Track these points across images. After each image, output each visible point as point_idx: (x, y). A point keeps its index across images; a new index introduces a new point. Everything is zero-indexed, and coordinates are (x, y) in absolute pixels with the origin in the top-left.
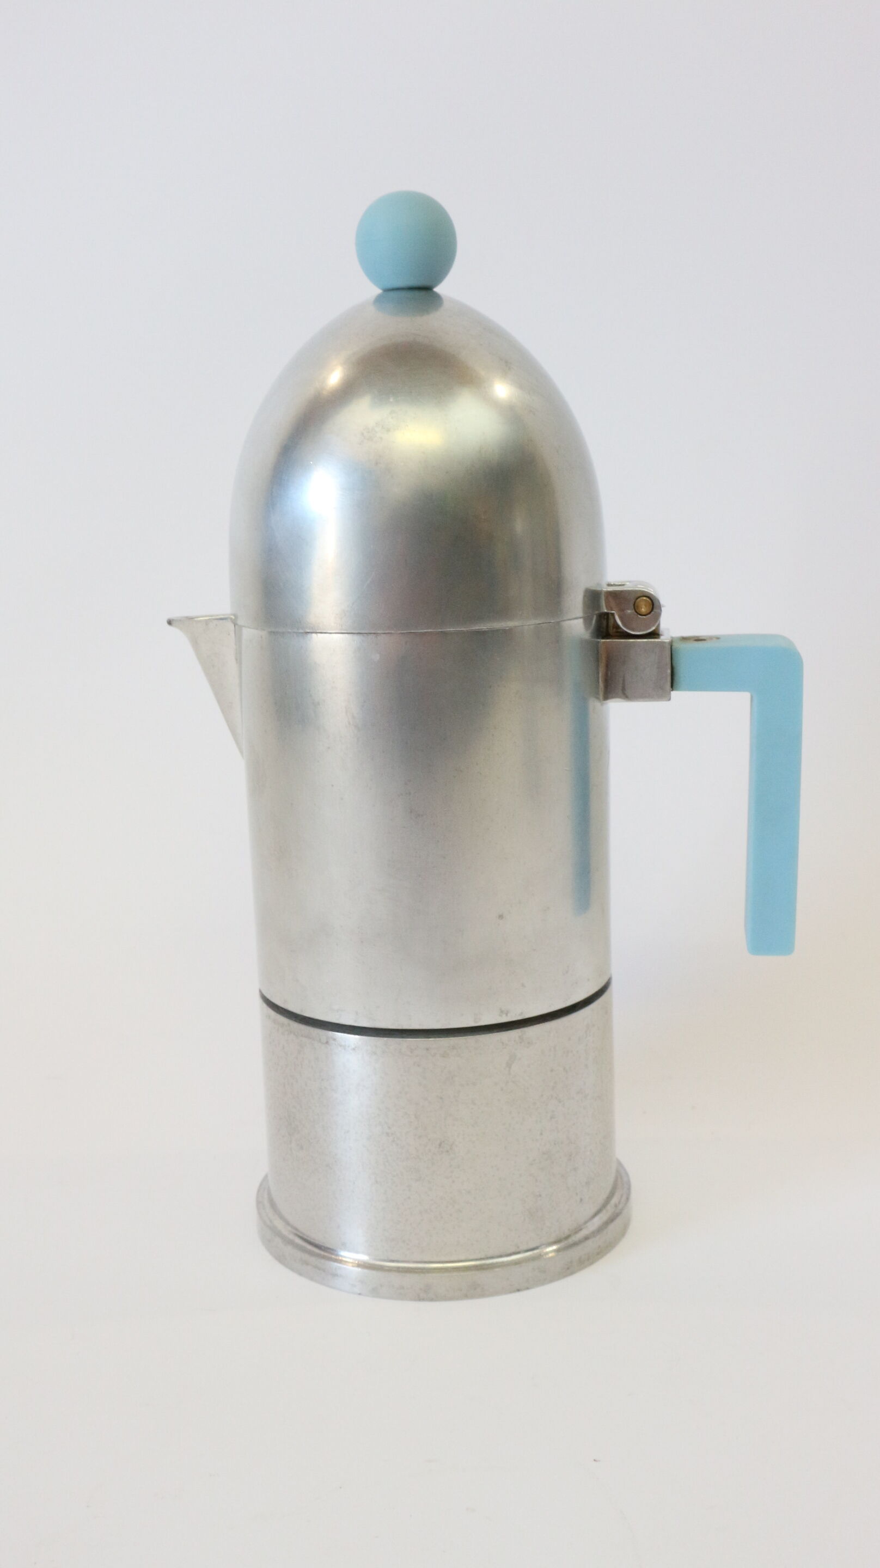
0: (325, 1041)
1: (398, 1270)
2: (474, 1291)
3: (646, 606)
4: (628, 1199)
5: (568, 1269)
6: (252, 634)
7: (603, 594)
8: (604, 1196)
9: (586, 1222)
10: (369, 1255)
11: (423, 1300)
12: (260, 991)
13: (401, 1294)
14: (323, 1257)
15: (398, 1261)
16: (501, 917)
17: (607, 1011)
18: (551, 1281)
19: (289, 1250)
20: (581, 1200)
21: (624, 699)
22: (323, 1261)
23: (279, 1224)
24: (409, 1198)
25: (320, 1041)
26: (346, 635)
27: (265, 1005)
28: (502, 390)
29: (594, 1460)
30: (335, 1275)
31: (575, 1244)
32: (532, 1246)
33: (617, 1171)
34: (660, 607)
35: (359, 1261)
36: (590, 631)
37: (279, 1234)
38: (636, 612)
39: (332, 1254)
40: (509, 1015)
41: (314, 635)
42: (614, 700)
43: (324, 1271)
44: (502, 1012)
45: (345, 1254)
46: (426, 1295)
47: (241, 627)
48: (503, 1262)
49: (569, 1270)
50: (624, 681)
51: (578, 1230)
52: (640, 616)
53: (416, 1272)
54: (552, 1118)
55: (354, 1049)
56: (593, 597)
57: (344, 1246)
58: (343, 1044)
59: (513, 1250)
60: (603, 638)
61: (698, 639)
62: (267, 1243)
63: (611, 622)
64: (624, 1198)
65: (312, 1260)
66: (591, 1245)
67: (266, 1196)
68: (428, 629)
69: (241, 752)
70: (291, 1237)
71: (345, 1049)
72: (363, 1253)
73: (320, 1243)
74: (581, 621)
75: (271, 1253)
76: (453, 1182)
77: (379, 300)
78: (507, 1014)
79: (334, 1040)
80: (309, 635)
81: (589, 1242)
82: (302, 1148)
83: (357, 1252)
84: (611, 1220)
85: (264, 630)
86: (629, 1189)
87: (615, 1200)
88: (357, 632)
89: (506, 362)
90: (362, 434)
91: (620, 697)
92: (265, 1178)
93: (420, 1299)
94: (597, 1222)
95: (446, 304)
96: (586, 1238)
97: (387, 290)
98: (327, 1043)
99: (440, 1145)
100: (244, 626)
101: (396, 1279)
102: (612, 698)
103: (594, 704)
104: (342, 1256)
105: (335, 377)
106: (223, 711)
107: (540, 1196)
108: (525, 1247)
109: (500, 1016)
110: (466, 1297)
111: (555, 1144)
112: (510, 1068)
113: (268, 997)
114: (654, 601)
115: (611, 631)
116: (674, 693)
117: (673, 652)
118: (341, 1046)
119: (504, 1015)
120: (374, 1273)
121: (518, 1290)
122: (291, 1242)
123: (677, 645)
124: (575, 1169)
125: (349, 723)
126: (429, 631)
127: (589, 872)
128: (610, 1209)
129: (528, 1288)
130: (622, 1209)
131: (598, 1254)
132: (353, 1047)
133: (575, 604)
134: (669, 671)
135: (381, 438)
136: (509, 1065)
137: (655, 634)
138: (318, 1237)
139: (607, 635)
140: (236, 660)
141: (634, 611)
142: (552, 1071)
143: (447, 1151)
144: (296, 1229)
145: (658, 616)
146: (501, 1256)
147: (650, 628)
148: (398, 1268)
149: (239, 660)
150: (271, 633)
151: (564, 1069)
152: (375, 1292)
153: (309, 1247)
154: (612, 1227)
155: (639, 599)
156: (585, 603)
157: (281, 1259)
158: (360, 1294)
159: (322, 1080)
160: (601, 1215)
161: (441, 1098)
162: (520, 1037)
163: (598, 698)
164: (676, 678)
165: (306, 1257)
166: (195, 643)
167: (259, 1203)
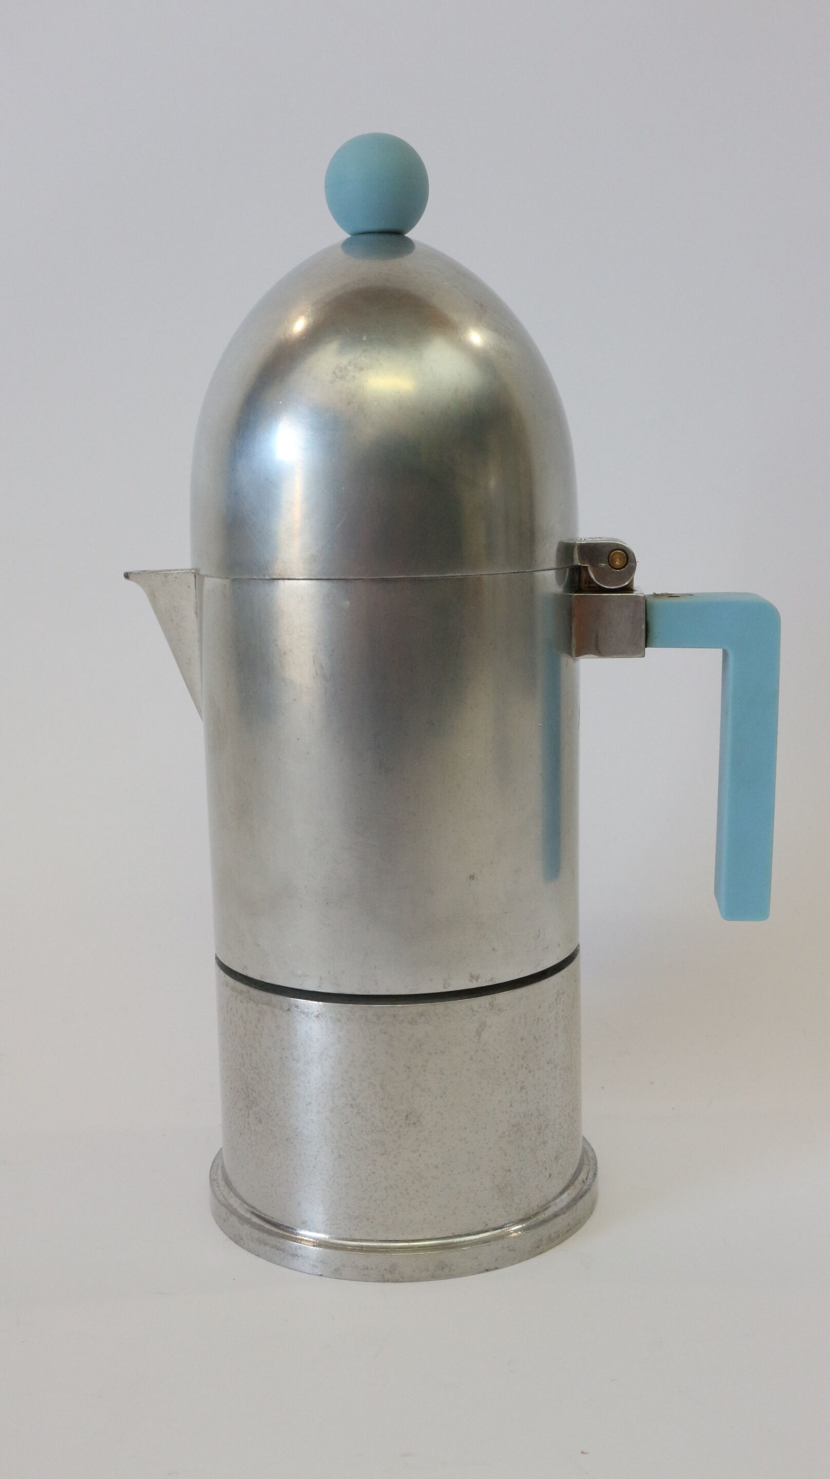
0: (287, 1008)
1: (361, 1249)
2: (442, 1272)
3: (620, 559)
4: (595, 1174)
5: (538, 1247)
6: (213, 584)
7: (576, 546)
8: (572, 1171)
9: (555, 1198)
10: (330, 1233)
11: (388, 1281)
12: (217, 958)
13: (365, 1276)
14: (283, 1237)
15: (361, 1240)
16: (472, 877)
17: (576, 979)
18: (520, 1261)
19: (246, 1229)
20: (550, 1175)
21: (597, 655)
22: (282, 1240)
23: (235, 1203)
24: (374, 1173)
25: (281, 1008)
26: (315, 581)
27: (222, 973)
28: (476, 337)
29: (582, 1453)
30: (294, 1255)
31: (544, 1222)
32: (500, 1223)
33: (584, 1148)
34: (635, 562)
35: (320, 1241)
36: (563, 585)
37: (234, 1212)
38: (610, 565)
39: (293, 1233)
40: (479, 980)
41: (281, 582)
42: (587, 656)
43: (283, 1251)
44: (472, 977)
45: (304, 1233)
46: (392, 1276)
47: (203, 577)
48: (471, 1241)
49: (538, 1249)
50: (597, 636)
51: (545, 1208)
52: (614, 570)
53: (380, 1252)
54: (522, 1088)
55: (317, 1016)
56: (566, 550)
57: (305, 1225)
58: (306, 1011)
59: (479, 1229)
60: (576, 592)
61: (671, 596)
62: (222, 1223)
63: (584, 576)
64: (591, 1174)
65: (273, 1240)
66: (561, 1223)
67: (220, 1172)
68: (398, 575)
69: (200, 711)
70: (248, 1215)
71: (307, 1016)
72: (325, 1232)
73: (279, 1222)
74: (552, 573)
75: (226, 1233)
76: (420, 1156)
77: (346, 244)
78: (477, 980)
79: (297, 1006)
80: (276, 582)
81: (559, 1220)
82: (260, 1121)
83: (318, 1232)
84: (580, 1196)
85: (228, 578)
86: (596, 1164)
87: (582, 1176)
88: (326, 577)
89: (481, 305)
90: (334, 373)
91: (594, 654)
92: (219, 1154)
93: (384, 1280)
94: (566, 1198)
95: (417, 247)
96: (556, 1215)
97: (357, 234)
98: (289, 1010)
99: (407, 1117)
100: (207, 576)
101: (360, 1259)
102: (585, 654)
103: (565, 659)
104: (298, 1234)
105: (299, 325)
106: (180, 667)
107: (510, 1171)
108: (494, 1226)
109: (471, 981)
110: (434, 1277)
111: (525, 1116)
112: (480, 1036)
113: (226, 963)
114: (629, 555)
115: (583, 586)
116: (647, 649)
117: (648, 608)
118: (304, 1013)
119: (474, 981)
120: (337, 1252)
121: (487, 1270)
122: (247, 1221)
123: (650, 600)
124: (544, 1143)
125: (317, 674)
126: (402, 577)
127: (559, 834)
128: (578, 1184)
129: (496, 1268)
130: (590, 1185)
131: (568, 1231)
132: (316, 1013)
133: (548, 554)
134: (644, 626)
135: (354, 377)
136: (479, 1033)
137: (629, 589)
138: (276, 1216)
139: (580, 590)
140: (196, 613)
141: (607, 565)
142: (522, 1039)
143: (415, 1123)
144: (253, 1207)
145: (632, 570)
146: (469, 1235)
147: (625, 583)
148: (362, 1247)
149: (199, 612)
150: (234, 580)
151: (535, 1038)
152: (337, 1274)
153: (267, 1226)
154: (581, 1203)
155: (612, 554)
156: (557, 556)
157: (237, 1240)
158: (321, 1275)
159: (283, 1049)
160: (569, 1191)
161: (408, 1068)
162: (490, 1004)
163: (570, 654)
164: (651, 634)
165: (265, 1237)
166: (153, 597)
167: (212, 1180)
